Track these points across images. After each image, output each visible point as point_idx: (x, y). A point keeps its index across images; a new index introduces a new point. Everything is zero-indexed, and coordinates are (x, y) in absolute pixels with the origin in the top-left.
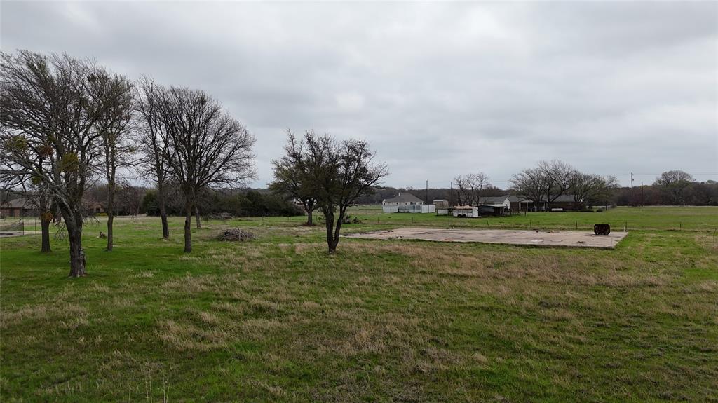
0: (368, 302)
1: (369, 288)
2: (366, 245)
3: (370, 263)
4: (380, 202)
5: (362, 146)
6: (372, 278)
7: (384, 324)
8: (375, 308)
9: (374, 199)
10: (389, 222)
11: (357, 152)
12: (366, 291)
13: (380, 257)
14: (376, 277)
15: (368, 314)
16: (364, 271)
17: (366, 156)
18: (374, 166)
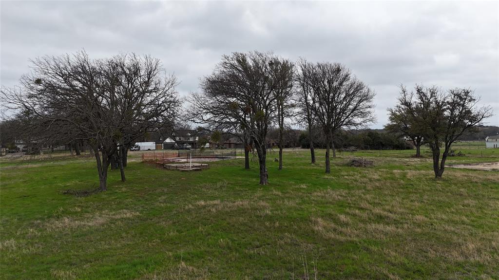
0: (473, 221)
1: (474, 210)
2: (470, 174)
3: (474, 189)
4: (484, 138)
5: (467, 93)
8: (480, 226)
9: (478, 136)
10: (493, 156)
11: (461, 98)
12: (471, 212)
13: (484, 184)
14: (481, 201)
15: (474, 230)
16: (469, 196)
17: (470, 101)
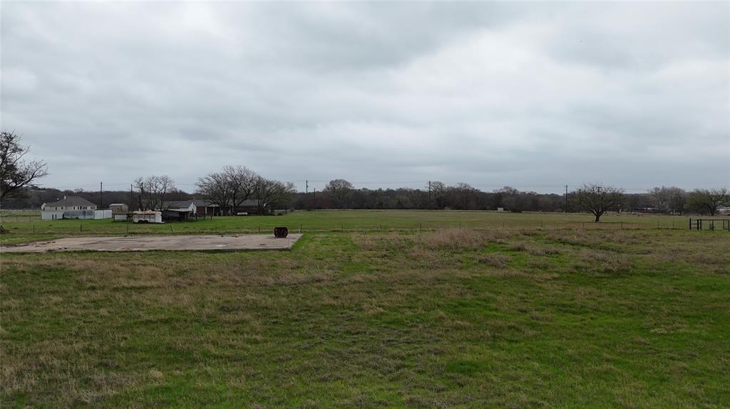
0: (14, 331)
1: (17, 314)
4: (39, 206)
5: (10, 139)
6: (22, 301)
7: (37, 355)
9: (30, 203)
12: (13, 318)
18: (27, 164)
